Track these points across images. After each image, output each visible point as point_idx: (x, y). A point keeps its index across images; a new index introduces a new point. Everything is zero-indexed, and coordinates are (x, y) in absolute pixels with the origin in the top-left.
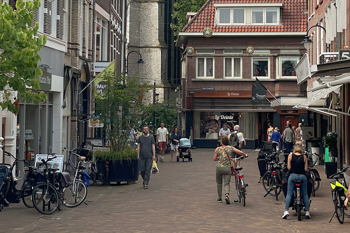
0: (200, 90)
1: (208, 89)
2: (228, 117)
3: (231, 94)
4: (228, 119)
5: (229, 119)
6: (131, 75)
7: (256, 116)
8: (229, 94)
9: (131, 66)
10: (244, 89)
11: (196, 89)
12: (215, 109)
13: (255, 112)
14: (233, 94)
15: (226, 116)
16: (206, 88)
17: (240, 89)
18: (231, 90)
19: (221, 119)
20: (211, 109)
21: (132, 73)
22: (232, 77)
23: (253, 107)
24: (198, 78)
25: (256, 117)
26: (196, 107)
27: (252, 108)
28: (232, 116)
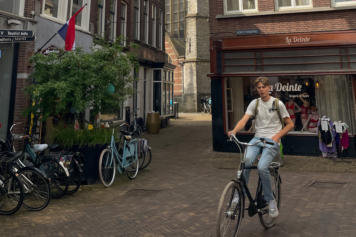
0: (232, 35)
1: (247, 32)
2: (290, 86)
3: (292, 40)
4: (290, 90)
5: (293, 90)
6: (201, 48)
7: (351, 83)
8: (288, 41)
9: (201, 38)
10: (319, 29)
11: (226, 35)
12: (263, 71)
13: (346, 75)
14: (296, 40)
15: (286, 85)
16: (243, 30)
17: (310, 30)
18: (293, 31)
19: (277, 90)
20: (256, 70)
21: (203, 47)
22: (293, 7)
23: (342, 65)
24: (228, 13)
25: (351, 86)
26: (227, 68)
27: (339, 66)
28: (298, 85)
